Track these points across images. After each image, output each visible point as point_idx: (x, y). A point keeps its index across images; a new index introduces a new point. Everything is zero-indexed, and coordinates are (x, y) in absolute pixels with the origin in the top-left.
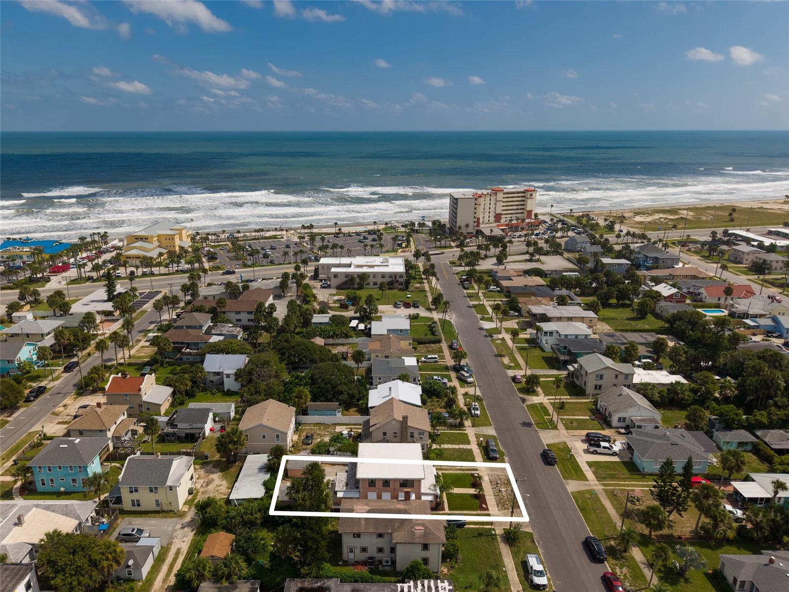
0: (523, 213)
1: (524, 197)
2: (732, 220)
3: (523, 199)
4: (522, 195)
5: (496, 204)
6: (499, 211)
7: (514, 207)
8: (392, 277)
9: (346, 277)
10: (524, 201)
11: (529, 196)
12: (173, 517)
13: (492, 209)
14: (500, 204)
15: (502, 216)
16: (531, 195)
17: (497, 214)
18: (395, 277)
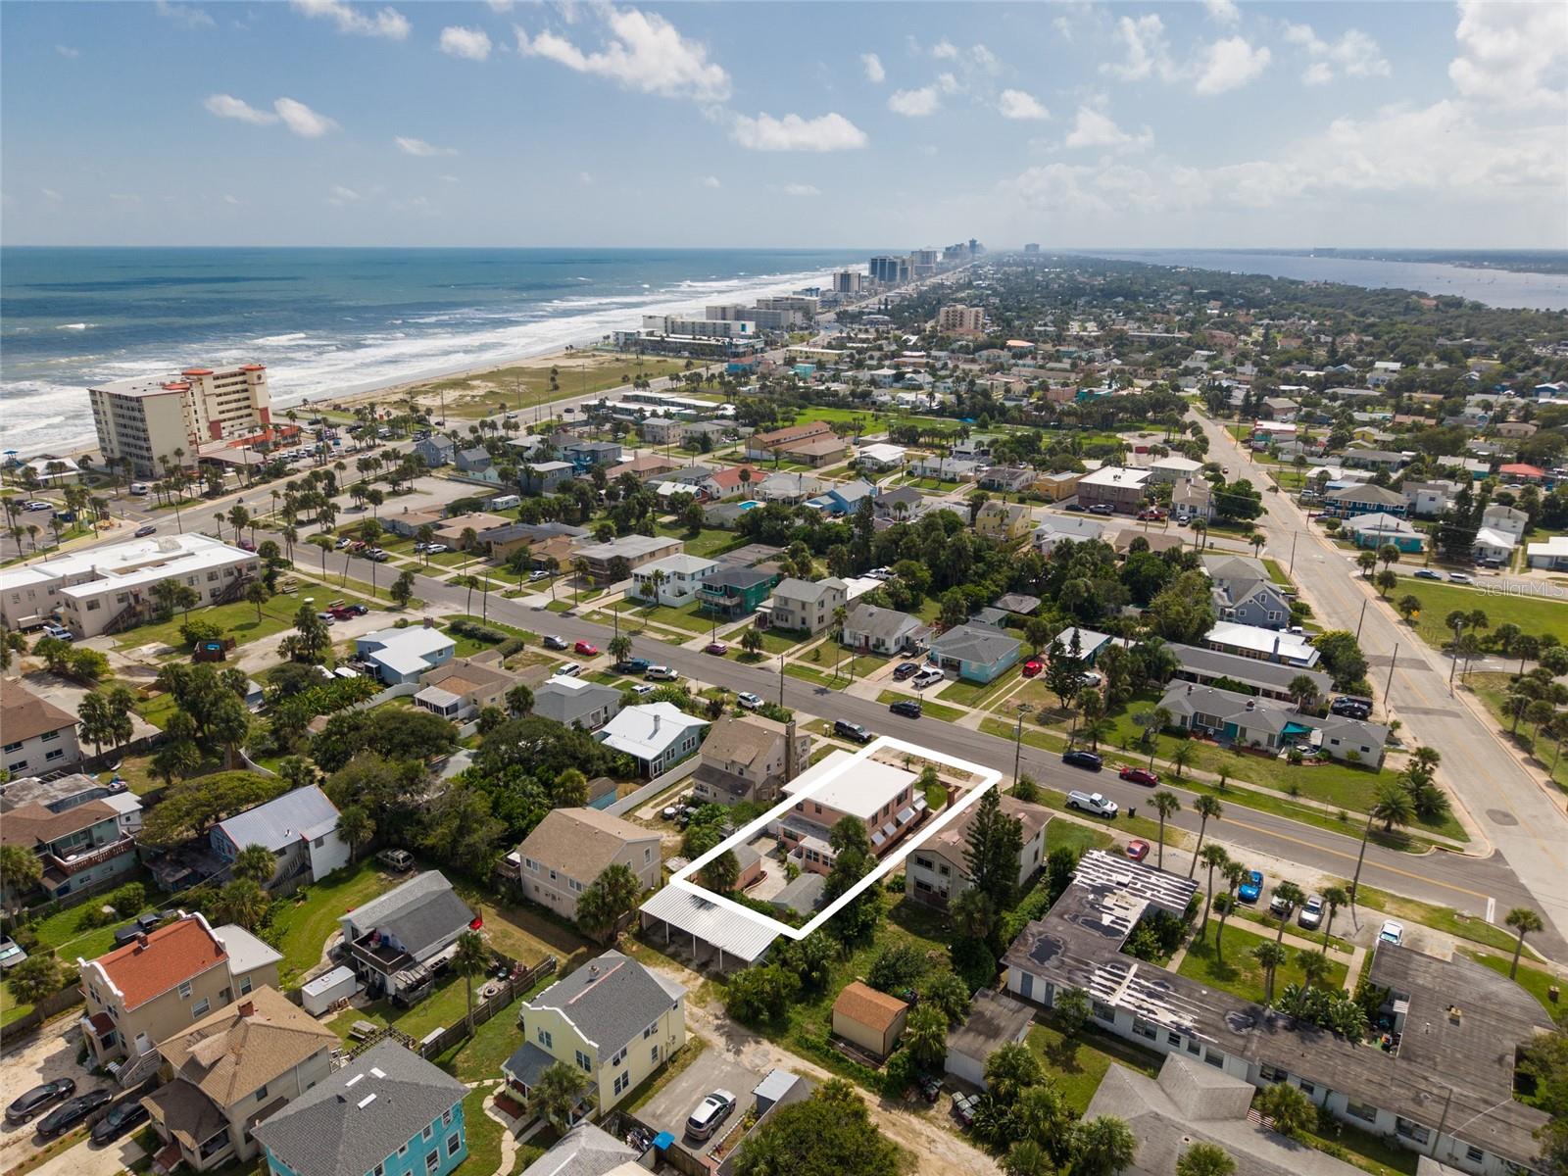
0: (250, 415)
1: (245, 382)
2: (556, 388)
3: (244, 386)
4: (240, 378)
5: (204, 402)
6: (215, 416)
7: (234, 405)
8: (231, 574)
9: (120, 601)
10: (246, 390)
11: (256, 381)
12: (695, 1057)
13: (201, 414)
14: (213, 401)
15: (222, 425)
16: (259, 377)
17: (212, 423)
18: (240, 571)
